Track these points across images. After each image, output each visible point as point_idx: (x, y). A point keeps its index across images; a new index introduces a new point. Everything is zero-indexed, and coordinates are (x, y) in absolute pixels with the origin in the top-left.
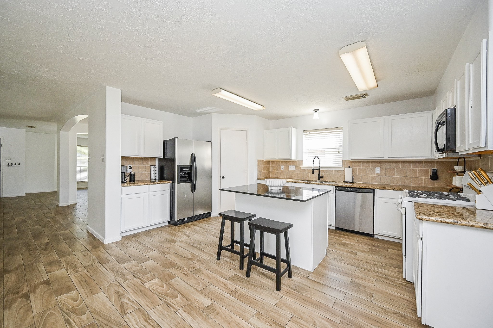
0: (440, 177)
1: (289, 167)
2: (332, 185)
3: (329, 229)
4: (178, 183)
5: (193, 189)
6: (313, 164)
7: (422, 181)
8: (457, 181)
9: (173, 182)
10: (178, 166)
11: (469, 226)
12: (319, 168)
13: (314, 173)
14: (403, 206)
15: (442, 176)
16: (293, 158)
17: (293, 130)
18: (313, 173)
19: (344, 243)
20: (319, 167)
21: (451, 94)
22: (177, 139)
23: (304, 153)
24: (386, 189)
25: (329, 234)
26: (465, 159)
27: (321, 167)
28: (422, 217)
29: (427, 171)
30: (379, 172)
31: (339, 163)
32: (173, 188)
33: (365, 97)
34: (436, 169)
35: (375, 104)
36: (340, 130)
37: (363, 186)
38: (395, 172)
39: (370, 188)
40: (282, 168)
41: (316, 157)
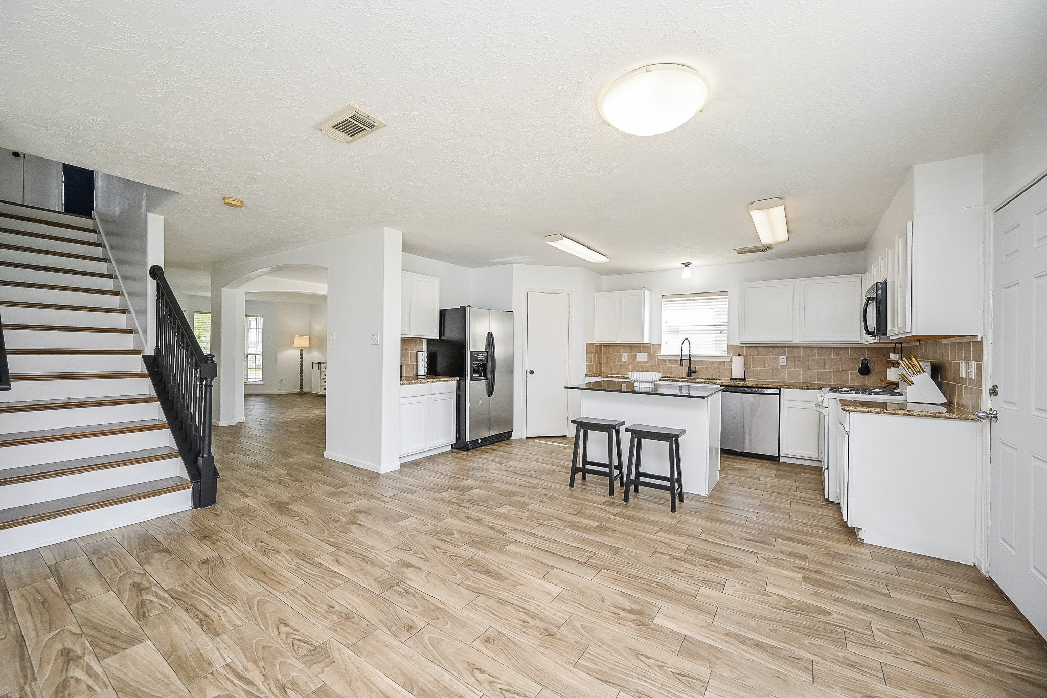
0: (872, 370)
1: (636, 355)
4: (471, 380)
5: (490, 393)
6: (681, 350)
7: (847, 377)
8: (892, 375)
9: (462, 380)
10: (471, 353)
11: (894, 414)
12: (690, 358)
14: (825, 404)
15: (875, 367)
16: (646, 341)
17: (647, 293)
18: (681, 365)
19: (738, 468)
20: (690, 355)
21: (890, 252)
22: (469, 308)
23: (662, 333)
24: (797, 388)
26: (901, 345)
27: (692, 356)
28: (848, 408)
29: (855, 362)
30: (785, 364)
31: (722, 349)
32: (459, 389)
33: (767, 250)
34: (867, 359)
36: (723, 297)
37: (763, 384)
38: (808, 364)
39: (773, 387)
40: (625, 357)
41: (686, 339)
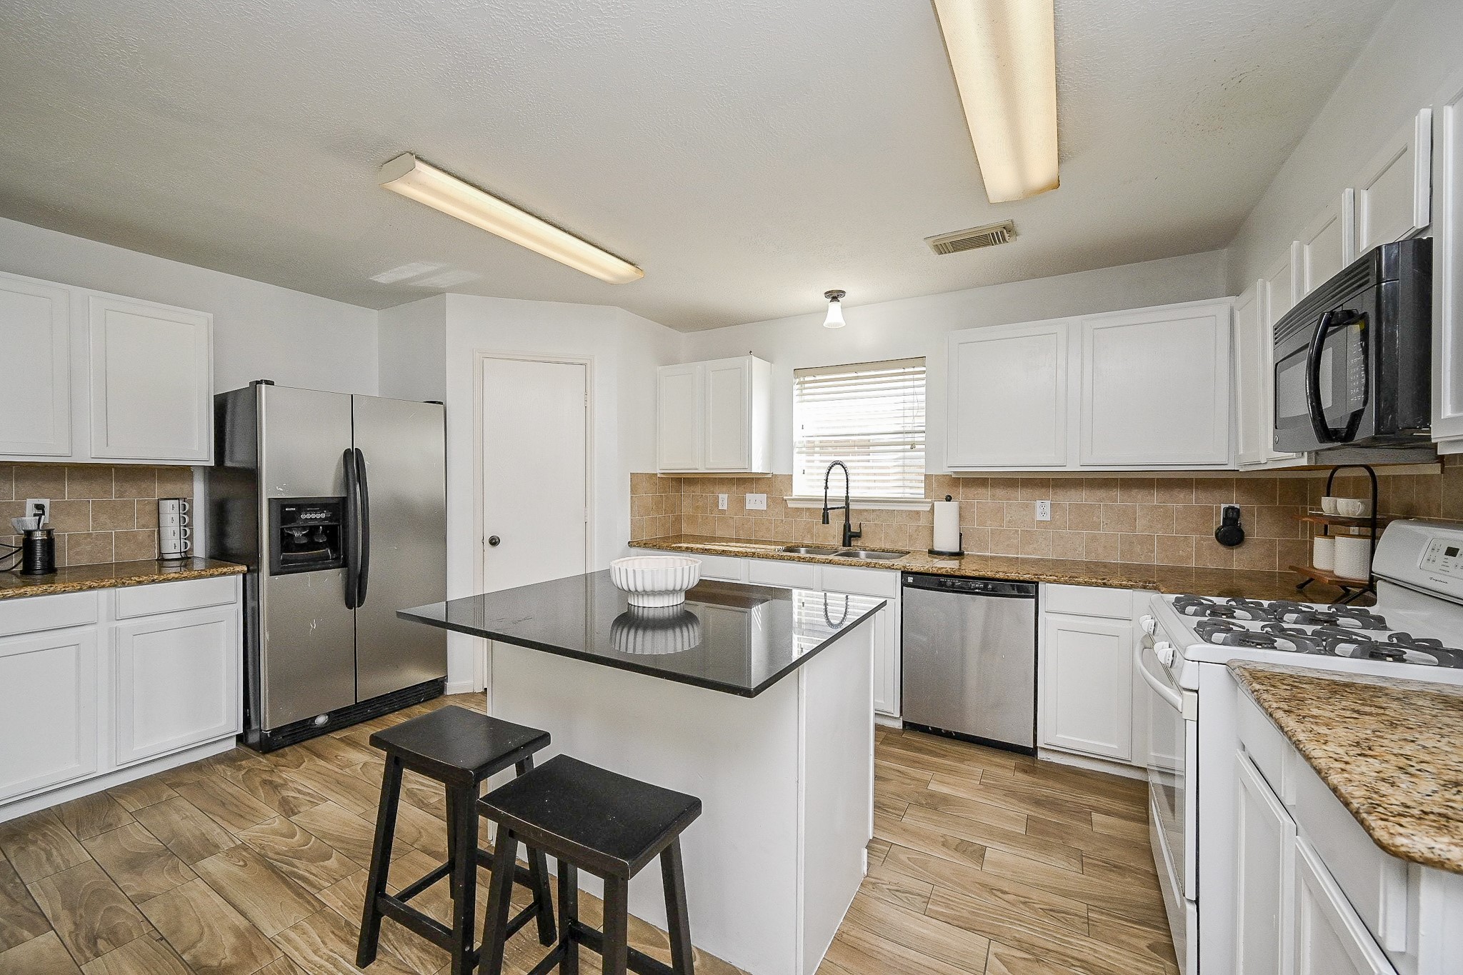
0: (1249, 535)
1: (744, 499)
2: (889, 568)
3: (878, 728)
4: (272, 574)
5: (355, 593)
6: (826, 487)
7: (1189, 550)
8: (1339, 556)
9: (253, 571)
10: (274, 501)
12: (847, 504)
13: (828, 523)
15: (1258, 528)
16: (757, 467)
17: (757, 364)
18: (826, 520)
19: (932, 795)
20: (847, 497)
22: (264, 386)
23: (796, 450)
24: (1079, 584)
25: (878, 753)
26: (1374, 472)
27: (853, 501)
30: (1048, 518)
31: (914, 484)
32: (250, 594)
33: (1004, 240)
34: (1237, 506)
35: (1033, 276)
36: (917, 369)
37: (998, 572)
38: (1099, 518)
39: (1021, 578)
40: (724, 500)
41: (836, 463)
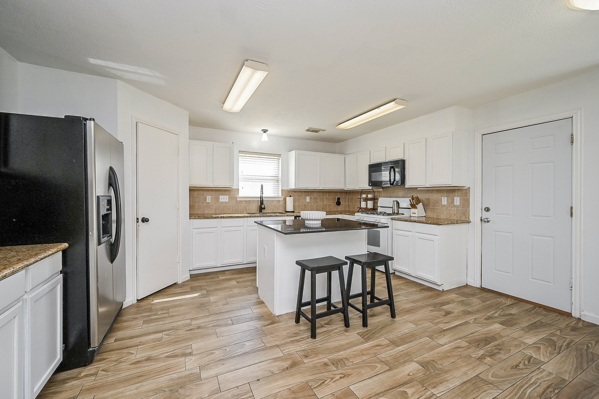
0: (341, 203)
1: (219, 198)
4: (99, 244)
7: (332, 207)
10: (98, 198)
23: (240, 180)
29: (335, 198)
34: (339, 197)
36: (277, 158)
40: (209, 199)
